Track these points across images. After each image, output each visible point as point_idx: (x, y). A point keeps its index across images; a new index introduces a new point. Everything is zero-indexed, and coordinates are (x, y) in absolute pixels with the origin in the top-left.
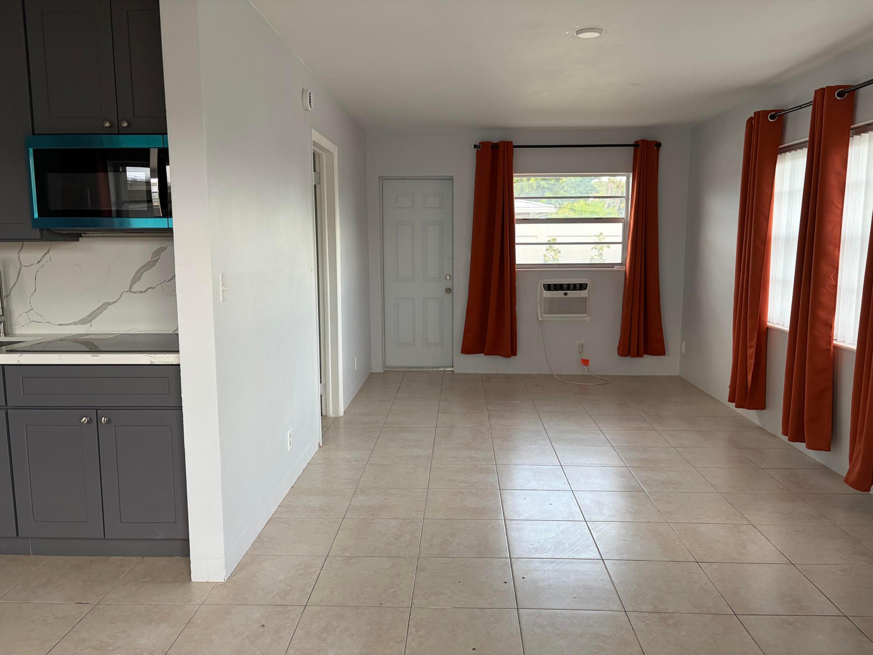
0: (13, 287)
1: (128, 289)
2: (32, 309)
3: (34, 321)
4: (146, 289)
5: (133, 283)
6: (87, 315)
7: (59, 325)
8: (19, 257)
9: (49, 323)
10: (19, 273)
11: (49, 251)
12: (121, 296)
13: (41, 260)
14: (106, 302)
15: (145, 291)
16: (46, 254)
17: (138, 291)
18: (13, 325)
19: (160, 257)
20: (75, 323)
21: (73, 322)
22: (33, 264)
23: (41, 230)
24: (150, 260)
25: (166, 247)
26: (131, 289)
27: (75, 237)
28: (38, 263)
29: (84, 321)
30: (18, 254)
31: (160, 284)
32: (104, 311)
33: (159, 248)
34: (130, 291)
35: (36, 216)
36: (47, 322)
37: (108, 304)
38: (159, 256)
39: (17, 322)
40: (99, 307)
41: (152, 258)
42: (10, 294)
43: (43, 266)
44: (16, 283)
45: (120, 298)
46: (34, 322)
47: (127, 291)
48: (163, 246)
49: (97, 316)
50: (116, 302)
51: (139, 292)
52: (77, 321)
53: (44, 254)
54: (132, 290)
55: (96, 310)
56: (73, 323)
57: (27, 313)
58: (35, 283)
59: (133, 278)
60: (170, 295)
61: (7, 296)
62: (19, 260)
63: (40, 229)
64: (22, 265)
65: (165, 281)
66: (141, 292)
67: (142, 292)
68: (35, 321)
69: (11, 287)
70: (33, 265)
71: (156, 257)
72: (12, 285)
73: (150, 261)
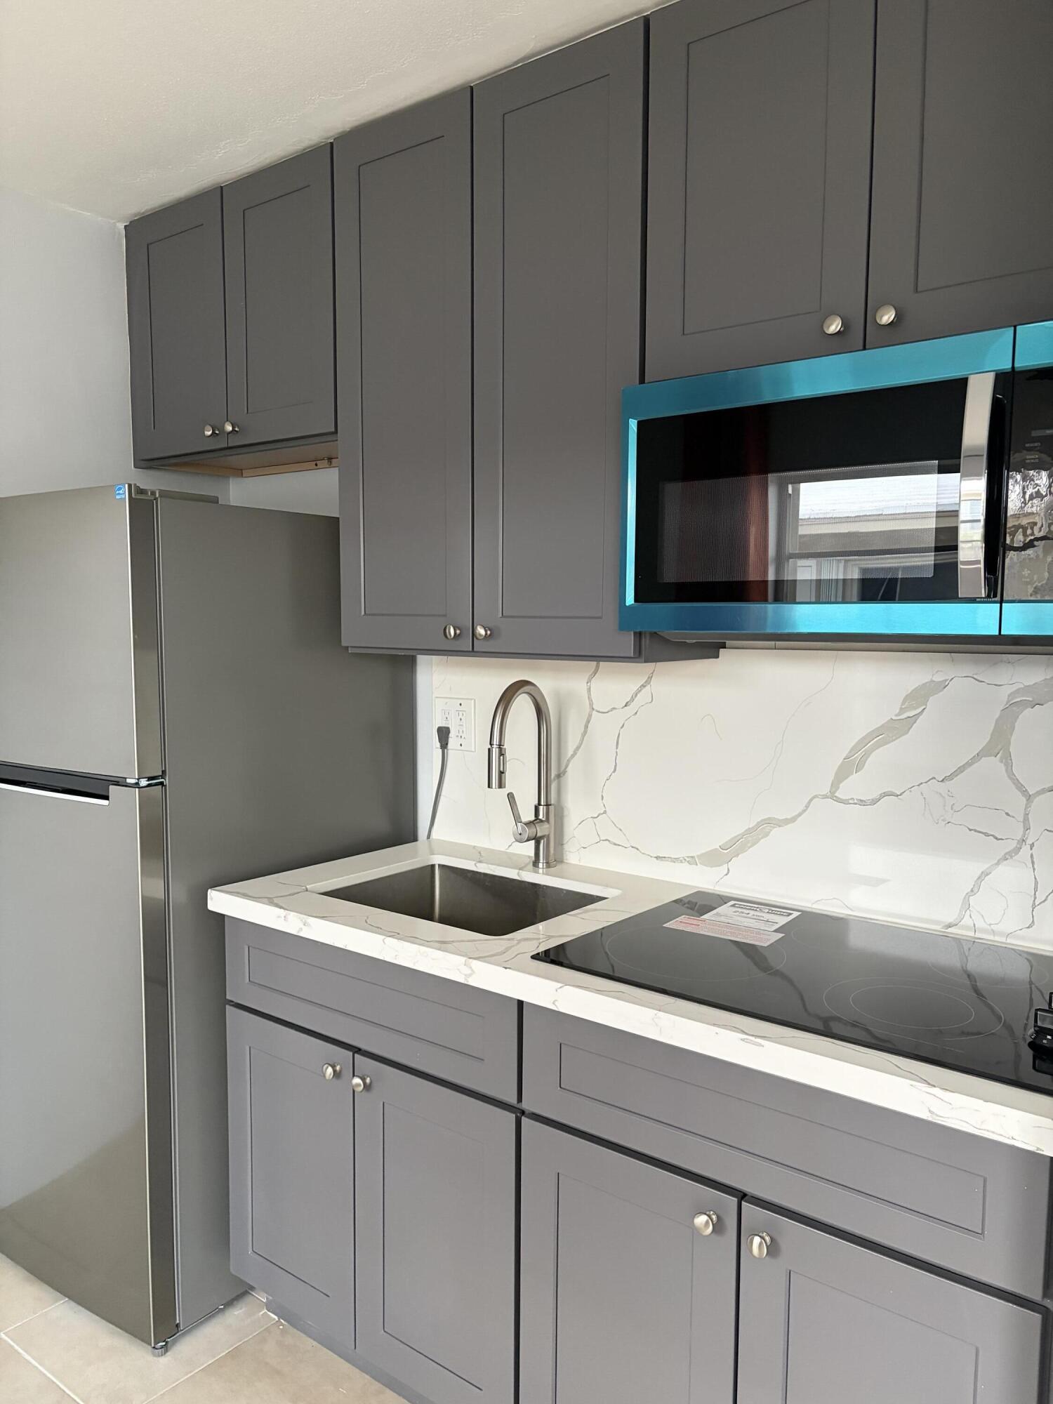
0: (573, 756)
1: (826, 790)
2: (605, 812)
3: (606, 840)
4: (875, 795)
5: (843, 772)
6: (720, 844)
7: (657, 858)
8: (589, 690)
9: (637, 849)
10: (586, 727)
11: (650, 678)
12: (807, 807)
13: (632, 699)
14: (769, 818)
15: (874, 802)
16: (643, 686)
17: (852, 799)
18: (565, 842)
19: (924, 709)
20: (692, 860)
21: (688, 857)
22: (614, 708)
23: (639, 635)
24: (896, 715)
25: (946, 680)
26: (835, 792)
27: (711, 650)
28: (626, 706)
29: (713, 858)
30: (587, 683)
31: (918, 785)
32: (760, 840)
33: (924, 685)
34: (832, 796)
35: (630, 599)
36: (633, 847)
37: (770, 823)
38: (924, 707)
39: (574, 837)
40: (749, 828)
41: (902, 711)
42: (565, 772)
43: (636, 713)
44: (578, 748)
45: (804, 811)
46: (607, 842)
47: (825, 797)
48: (938, 678)
49: (743, 849)
50: (793, 820)
51: (855, 801)
52: (699, 853)
53: (640, 687)
54: (836, 795)
55: (743, 835)
56: (688, 859)
57: (595, 819)
58: (617, 752)
59: (843, 761)
60: (943, 820)
61: (559, 776)
62: (589, 698)
63: (635, 633)
64: (593, 709)
65: (934, 778)
66: (862, 802)
67: (864, 803)
68: (609, 841)
69: (569, 755)
70: (614, 711)
71: (911, 708)
72: (570, 753)
73: (894, 718)
